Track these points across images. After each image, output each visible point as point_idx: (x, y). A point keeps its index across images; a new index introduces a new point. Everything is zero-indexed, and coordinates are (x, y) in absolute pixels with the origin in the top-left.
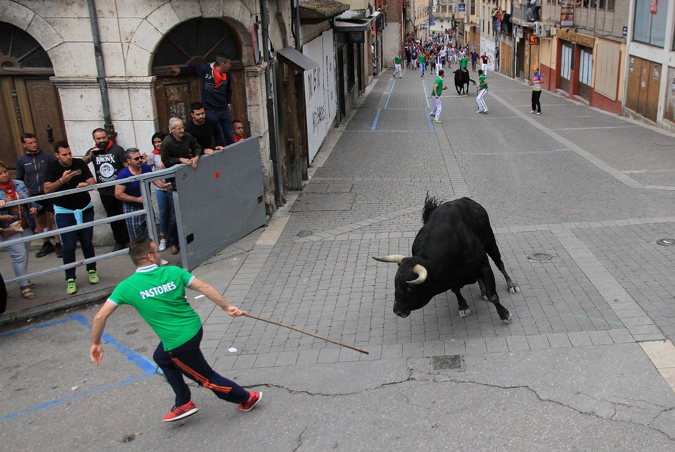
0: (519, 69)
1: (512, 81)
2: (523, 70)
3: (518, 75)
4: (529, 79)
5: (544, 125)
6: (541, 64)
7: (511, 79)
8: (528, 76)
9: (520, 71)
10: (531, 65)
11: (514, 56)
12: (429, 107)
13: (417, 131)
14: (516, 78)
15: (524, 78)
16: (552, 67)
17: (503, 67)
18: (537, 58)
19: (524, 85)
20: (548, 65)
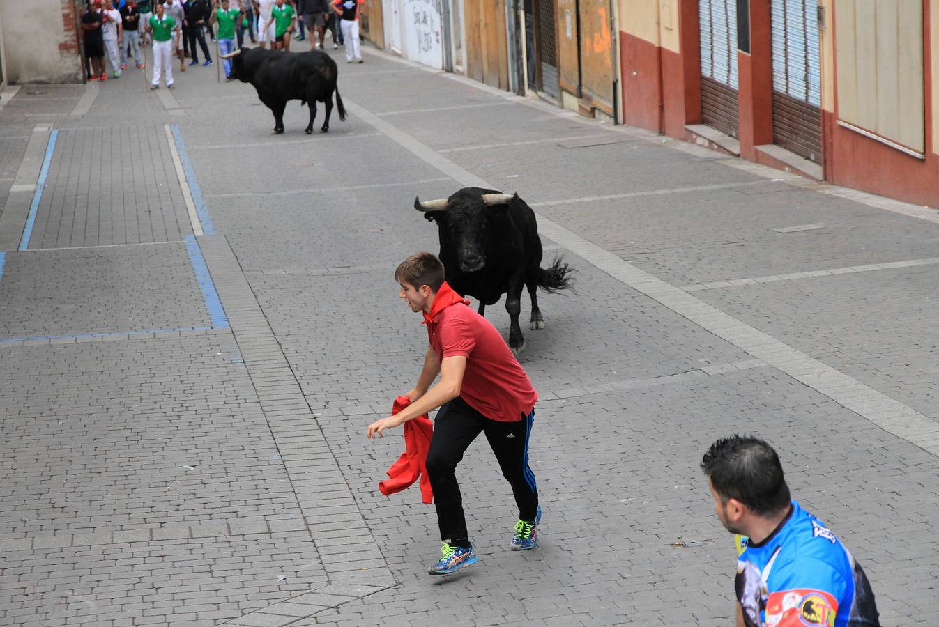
0: (541, 59)
1: (518, 105)
2: (554, 62)
3: (536, 81)
4: (580, 95)
5: (651, 273)
6: (621, 33)
7: (512, 97)
8: (575, 85)
9: (546, 67)
10: (585, 41)
11: (516, 8)
12: (199, 233)
13: (161, 334)
14: (529, 92)
15: (562, 89)
16: (664, 45)
17: (474, 55)
18: (603, 12)
19: (565, 120)
20: (651, 38)
